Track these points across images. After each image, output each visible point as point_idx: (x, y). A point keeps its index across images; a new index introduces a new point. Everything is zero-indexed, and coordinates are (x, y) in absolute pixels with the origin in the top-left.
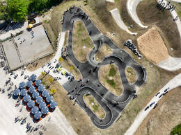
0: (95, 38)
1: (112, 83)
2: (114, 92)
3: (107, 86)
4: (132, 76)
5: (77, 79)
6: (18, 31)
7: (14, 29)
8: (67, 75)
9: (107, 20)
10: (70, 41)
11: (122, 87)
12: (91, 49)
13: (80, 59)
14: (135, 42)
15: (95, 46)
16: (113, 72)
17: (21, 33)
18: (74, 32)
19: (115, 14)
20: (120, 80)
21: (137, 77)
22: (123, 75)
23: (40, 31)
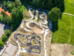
0: (25, 37)
1: (35, 43)
2: (37, 45)
3: (35, 45)
4: (38, 39)
5: (28, 48)
8: (25, 49)
9: (25, 32)
11: (38, 42)
12: (26, 40)
13: (25, 44)
14: (34, 32)
16: (34, 41)
18: (19, 39)
19: (26, 29)
22: (36, 40)
23: (10, 45)
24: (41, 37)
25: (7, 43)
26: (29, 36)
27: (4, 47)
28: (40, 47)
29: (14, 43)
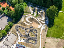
0: (24, 29)
1: (33, 35)
2: (34, 37)
3: (32, 37)
4: (35, 32)
5: (26, 39)
6: (6, 37)
7: (5, 38)
8: (23, 39)
9: (24, 25)
10: (20, 33)
11: (35, 35)
13: (24, 35)
14: (32, 26)
15: (25, 31)
16: (31, 33)
17: (7, 37)
18: (19, 30)
19: (25, 23)
20: (34, 34)
21: (36, 32)
24: (38, 31)
25: (10, 32)
26: (27, 29)
27: (6, 35)
28: (37, 39)
29: (14, 34)
